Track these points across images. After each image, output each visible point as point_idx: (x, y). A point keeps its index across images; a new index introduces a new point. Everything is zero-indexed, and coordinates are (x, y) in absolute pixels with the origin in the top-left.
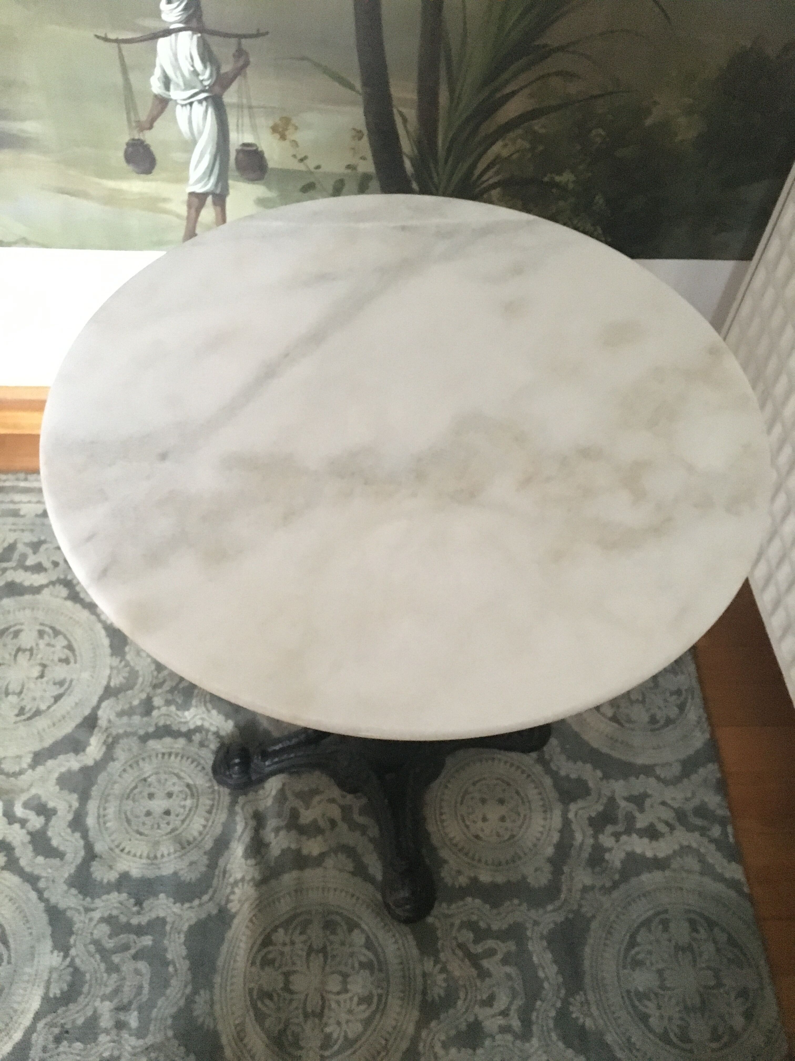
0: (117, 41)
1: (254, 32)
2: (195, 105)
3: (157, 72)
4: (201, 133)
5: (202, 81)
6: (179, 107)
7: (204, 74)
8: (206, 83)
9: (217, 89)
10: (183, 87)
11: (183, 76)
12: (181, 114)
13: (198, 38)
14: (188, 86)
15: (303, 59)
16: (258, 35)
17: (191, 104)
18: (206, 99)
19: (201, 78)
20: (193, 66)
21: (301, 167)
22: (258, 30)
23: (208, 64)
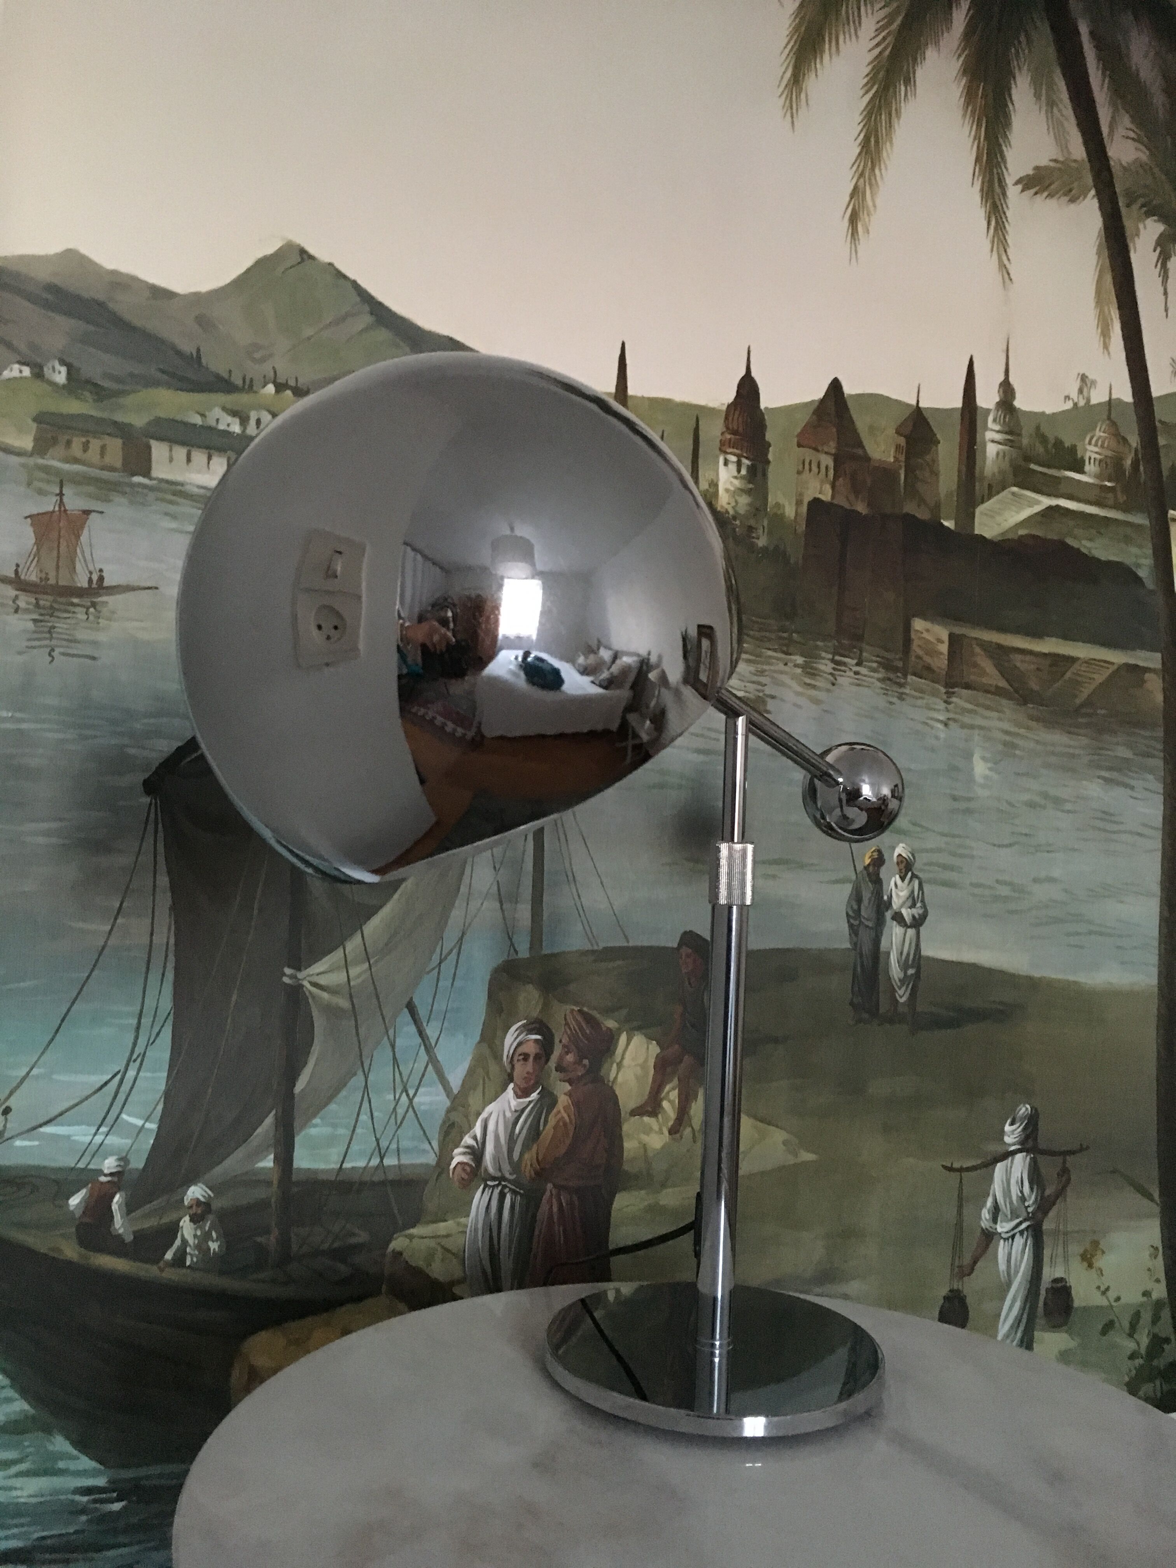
0: (961, 1170)
1: (1076, 1146)
2: (1018, 1236)
3: (989, 1202)
4: (1017, 1272)
5: (1026, 1208)
6: (1002, 1241)
7: (1030, 1197)
8: (1030, 1210)
9: (1039, 1215)
10: (1009, 1216)
11: (1011, 1203)
12: (1002, 1249)
13: (1031, 1158)
14: (1014, 1214)
15: (1114, 1172)
16: (1081, 1149)
17: (1013, 1237)
18: (1027, 1228)
19: (1027, 1204)
20: (1022, 1192)
21: (1101, 1301)
22: (1081, 1145)
23: (1035, 1187)
